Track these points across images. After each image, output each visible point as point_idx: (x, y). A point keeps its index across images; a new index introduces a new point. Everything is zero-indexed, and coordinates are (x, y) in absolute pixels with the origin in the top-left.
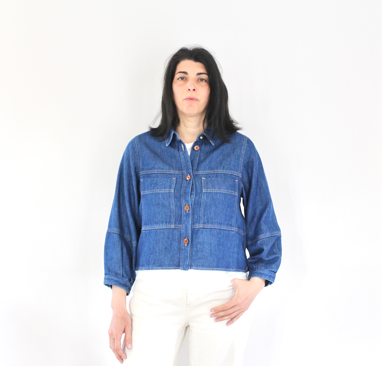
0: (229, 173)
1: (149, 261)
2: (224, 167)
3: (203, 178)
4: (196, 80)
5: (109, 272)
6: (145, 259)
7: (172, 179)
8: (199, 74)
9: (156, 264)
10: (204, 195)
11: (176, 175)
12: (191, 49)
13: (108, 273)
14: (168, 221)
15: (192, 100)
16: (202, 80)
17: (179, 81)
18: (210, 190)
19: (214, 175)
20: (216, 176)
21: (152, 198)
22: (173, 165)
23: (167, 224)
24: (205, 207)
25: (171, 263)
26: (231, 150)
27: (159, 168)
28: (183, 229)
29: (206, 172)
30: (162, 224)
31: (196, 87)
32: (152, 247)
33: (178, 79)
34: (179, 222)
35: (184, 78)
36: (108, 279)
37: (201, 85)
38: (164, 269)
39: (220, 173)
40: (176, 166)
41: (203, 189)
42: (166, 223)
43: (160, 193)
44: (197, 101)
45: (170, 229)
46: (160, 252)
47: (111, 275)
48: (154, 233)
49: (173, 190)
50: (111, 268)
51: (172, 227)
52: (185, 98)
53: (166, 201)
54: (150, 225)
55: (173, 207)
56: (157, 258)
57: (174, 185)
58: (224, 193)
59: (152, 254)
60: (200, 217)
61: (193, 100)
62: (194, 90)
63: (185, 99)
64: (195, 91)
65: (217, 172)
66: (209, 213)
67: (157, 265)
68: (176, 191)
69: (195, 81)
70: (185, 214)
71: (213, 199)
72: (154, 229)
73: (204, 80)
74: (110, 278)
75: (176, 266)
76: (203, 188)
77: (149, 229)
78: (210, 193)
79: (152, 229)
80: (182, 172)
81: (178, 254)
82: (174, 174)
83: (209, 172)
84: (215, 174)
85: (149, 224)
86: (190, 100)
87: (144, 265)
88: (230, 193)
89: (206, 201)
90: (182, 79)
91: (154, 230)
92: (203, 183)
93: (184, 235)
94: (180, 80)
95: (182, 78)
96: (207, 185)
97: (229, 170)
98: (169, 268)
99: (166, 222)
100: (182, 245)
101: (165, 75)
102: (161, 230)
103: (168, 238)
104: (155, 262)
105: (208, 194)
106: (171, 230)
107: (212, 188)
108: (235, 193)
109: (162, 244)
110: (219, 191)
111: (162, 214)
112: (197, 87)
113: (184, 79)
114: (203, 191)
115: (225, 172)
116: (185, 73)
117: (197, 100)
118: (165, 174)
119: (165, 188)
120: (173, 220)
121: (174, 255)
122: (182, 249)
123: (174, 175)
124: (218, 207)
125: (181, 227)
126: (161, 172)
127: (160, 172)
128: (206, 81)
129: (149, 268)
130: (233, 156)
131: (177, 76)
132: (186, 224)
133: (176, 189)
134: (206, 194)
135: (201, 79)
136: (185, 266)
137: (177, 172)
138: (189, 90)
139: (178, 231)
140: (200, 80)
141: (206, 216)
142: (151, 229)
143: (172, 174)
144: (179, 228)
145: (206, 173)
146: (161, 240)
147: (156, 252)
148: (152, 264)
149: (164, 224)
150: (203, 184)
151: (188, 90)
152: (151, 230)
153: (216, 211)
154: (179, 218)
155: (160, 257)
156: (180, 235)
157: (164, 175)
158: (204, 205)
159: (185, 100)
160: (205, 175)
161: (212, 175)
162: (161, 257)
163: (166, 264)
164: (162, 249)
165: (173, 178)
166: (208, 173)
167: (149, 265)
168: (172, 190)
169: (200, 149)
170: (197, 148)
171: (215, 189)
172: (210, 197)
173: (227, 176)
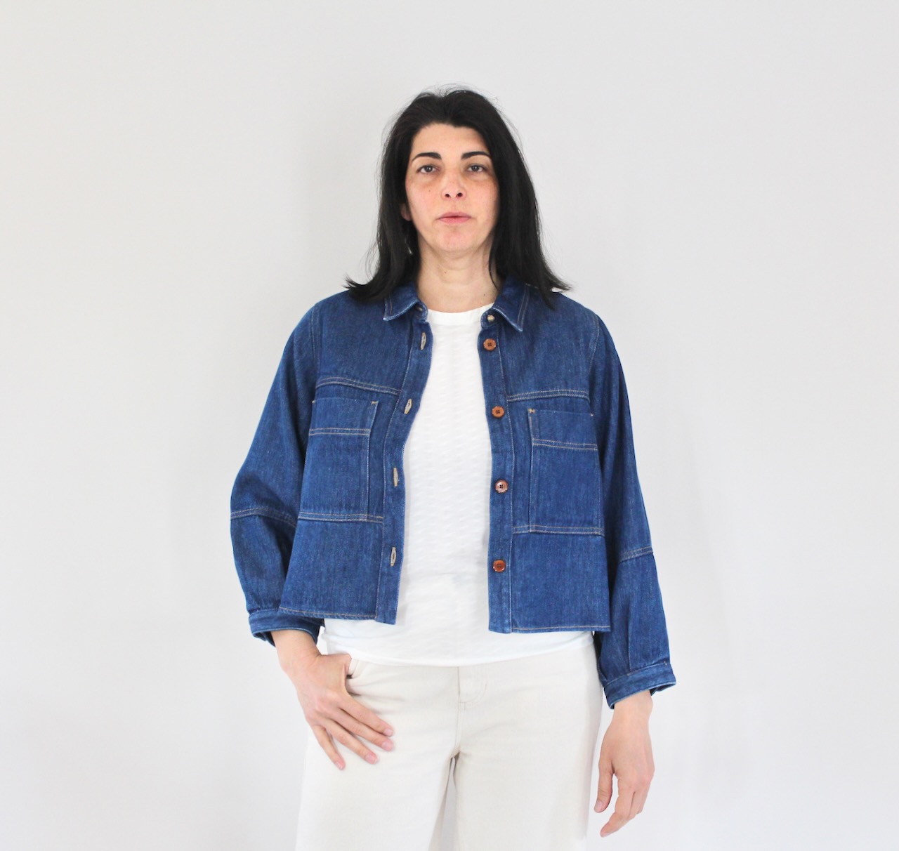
0: (579, 396)
1: (301, 594)
2: (566, 383)
3: (530, 411)
4: (462, 170)
5: (258, 603)
6: (293, 589)
7: (369, 404)
8: (467, 155)
9: (318, 604)
10: (535, 452)
11: (380, 395)
12: (443, 95)
13: (257, 606)
14: (353, 505)
15: (456, 219)
16: (475, 168)
17: (420, 175)
18: (547, 443)
19: (550, 400)
20: (555, 404)
21: (325, 446)
22: (384, 370)
23: (352, 511)
24: (540, 482)
25: (355, 605)
27: (347, 373)
28: (386, 526)
29: (531, 395)
30: (340, 510)
31: (463, 188)
32: (311, 563)
33: (419, 171)
34: (377, 509)
35: (432, 167)
36: (261, 620)
37: (475, 181)
38: (338, 617)
39: (562, 395)
40: (389, 374)
41: (533, 439)
42: (349, 510)
43: (341, 437)
44: (470, 220)
45: (357, 522)
46: (330, 576)
47: (265, 608)
48: (320, 530)
49: (369, 430)
50: (260, 593)
51: (361, 520)
52: (440, 214)
53: (352, 456)
54: (312, 510)
55: (365, 472)
56: (321, 590)
57: (371, 418)
58: (574, 451)
59: (310, 578)
61: (459, 219)
62: (460, 195)
63: (440, 219)
64: (461, 198)
65: (555, 393)
66: (547, 498)
67: (320, 607)
68: (374, 434)
69: (461, 173)
70: (390, 490)
72: (321, 519)
73: (480, 169)
74: (264, 615)
75: (366, 612)
76: (532, 435)
77: (310, 519)
78: (547, 449)
79: (316, 519)
80: (396, 392)
81: (373, 585)
82: (377, 392)
83: (538, 395)
84: (552, 398)
85: (310, 508)
86: (453, 219)
87: (289, 603)
88: (584, 449)
89: (540, 469)
90: (428, 171)
91: (320, 524)
92: (530, 423)
93: (389, 541)
94: (424, 173)
95: (428, 168)
96: (539, 428)
97: (579, 388)
98: (350, 615)
99: (348, 507)
100: (384, 564)
101: (383, 163)
102: (335, 524)
103: (351, 545)
104: (318, 600)
105: (543, 451)
106: (359, 526)
107: (550, 438)
109: (336, 558)
110: (564, 445)
111: (341, 487)
112: (465, 186)
113: (434, 169)
114: (533, 444)
115: (571, 393)
116: (435, 155)
117: (469, 217)
118: (357, 391)
119: (352, 426)
120: (364, 504)
121: (362, 586)
122: (383, 574)
123: (378, 395)
125: (381, 520)
126: (350, 382)
127: (346, 384)
128: (485, 169)
129: (300, 610)
131: (415, 163)
132: (393, 514)
133: (375, 428)
134: (538, 452)
135: (472, 167)
136: (387, 614)
137: (386, 390)
138: (448, 195)
139: (375, 528)
140: (470, 169)
141: (541, 505)
142: (314, 519)
143: (372, 392)
144: (377, 522)
145: (533, 397)
146: (334, 548)
147: (320, 575)
148: (310, 604)
149: (344, 511)
150: (531, 426)
151: (444, 197)
152: (313, 521)
154: (378, 499)
155: (330, 588)
156: (380, 540)
157: (355, 392)
158: (538, 478)
159: (439, 221)
160: (531, 403)
161: (546, 401)
162: (332, 589)
163: (343, 606)
164: (334, 569)
165: (373, 402)
166: (536, 397)
167: (301, 603)
168: (367, 433)
169: (500, 345)
170: (490, 345)
171: (556, 439)
172: (547, 459)
173: (576, 403)
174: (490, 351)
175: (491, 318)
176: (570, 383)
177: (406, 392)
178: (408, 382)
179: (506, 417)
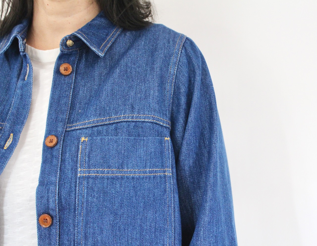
0: (146, 120)
2: (133, 108)
3: (83, 139)
10: (80, 183)
18: (98, 172)
19: (110, 126)
20: (116, 129)
24: (87, 215)
26: (147, 65)
39: (125, 120)
41: (79, 170)
58: (133, 178)
60: (74, 241)
65: (117, 118)
66: (97, 231)
71: (105, 193)
76: (79, 165)
78: (96, 178)
83: (98, 122)
84: (113, 124)
88: (148, 174)
89: (87, 201)
92: (80, 151)
96: (89, 157)
97: (147, 112)
105: (91, 181)
107: (102, 166)
108: (164, 172)
110: (120, 172)
114: (79, 175)
115: (137, 117)
124: (120, 213)
130: (152, 78)
134: (85, 183)
141: (90, 240)
145: (91, 125)
150: (79, 155)
153: (117, 223)
158: (85, 211)
160: (87, 131)
161: (105, 128)
166: (94, 125)
169: (76, 71)
170: (66, 69)
171: (109, 167)
172: (96, 189)
173: (142, 128)
174: (65, 76)
175: (70, 43)
176: (137, 107)
177: (8, 125)
178: (12, 113)
179: (58, 146)
